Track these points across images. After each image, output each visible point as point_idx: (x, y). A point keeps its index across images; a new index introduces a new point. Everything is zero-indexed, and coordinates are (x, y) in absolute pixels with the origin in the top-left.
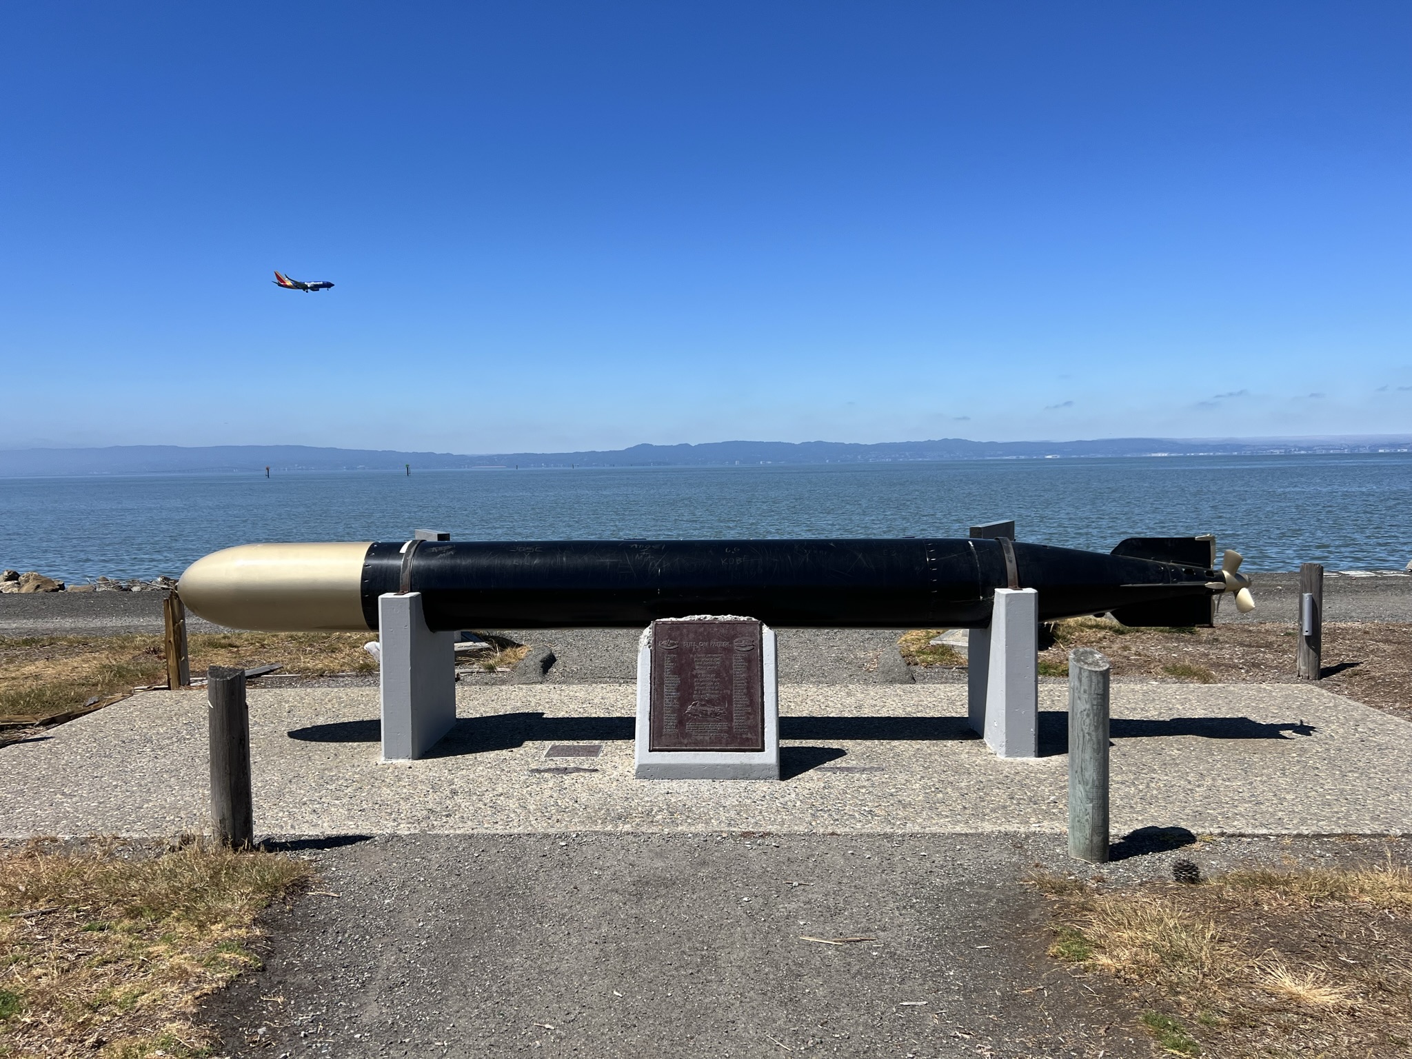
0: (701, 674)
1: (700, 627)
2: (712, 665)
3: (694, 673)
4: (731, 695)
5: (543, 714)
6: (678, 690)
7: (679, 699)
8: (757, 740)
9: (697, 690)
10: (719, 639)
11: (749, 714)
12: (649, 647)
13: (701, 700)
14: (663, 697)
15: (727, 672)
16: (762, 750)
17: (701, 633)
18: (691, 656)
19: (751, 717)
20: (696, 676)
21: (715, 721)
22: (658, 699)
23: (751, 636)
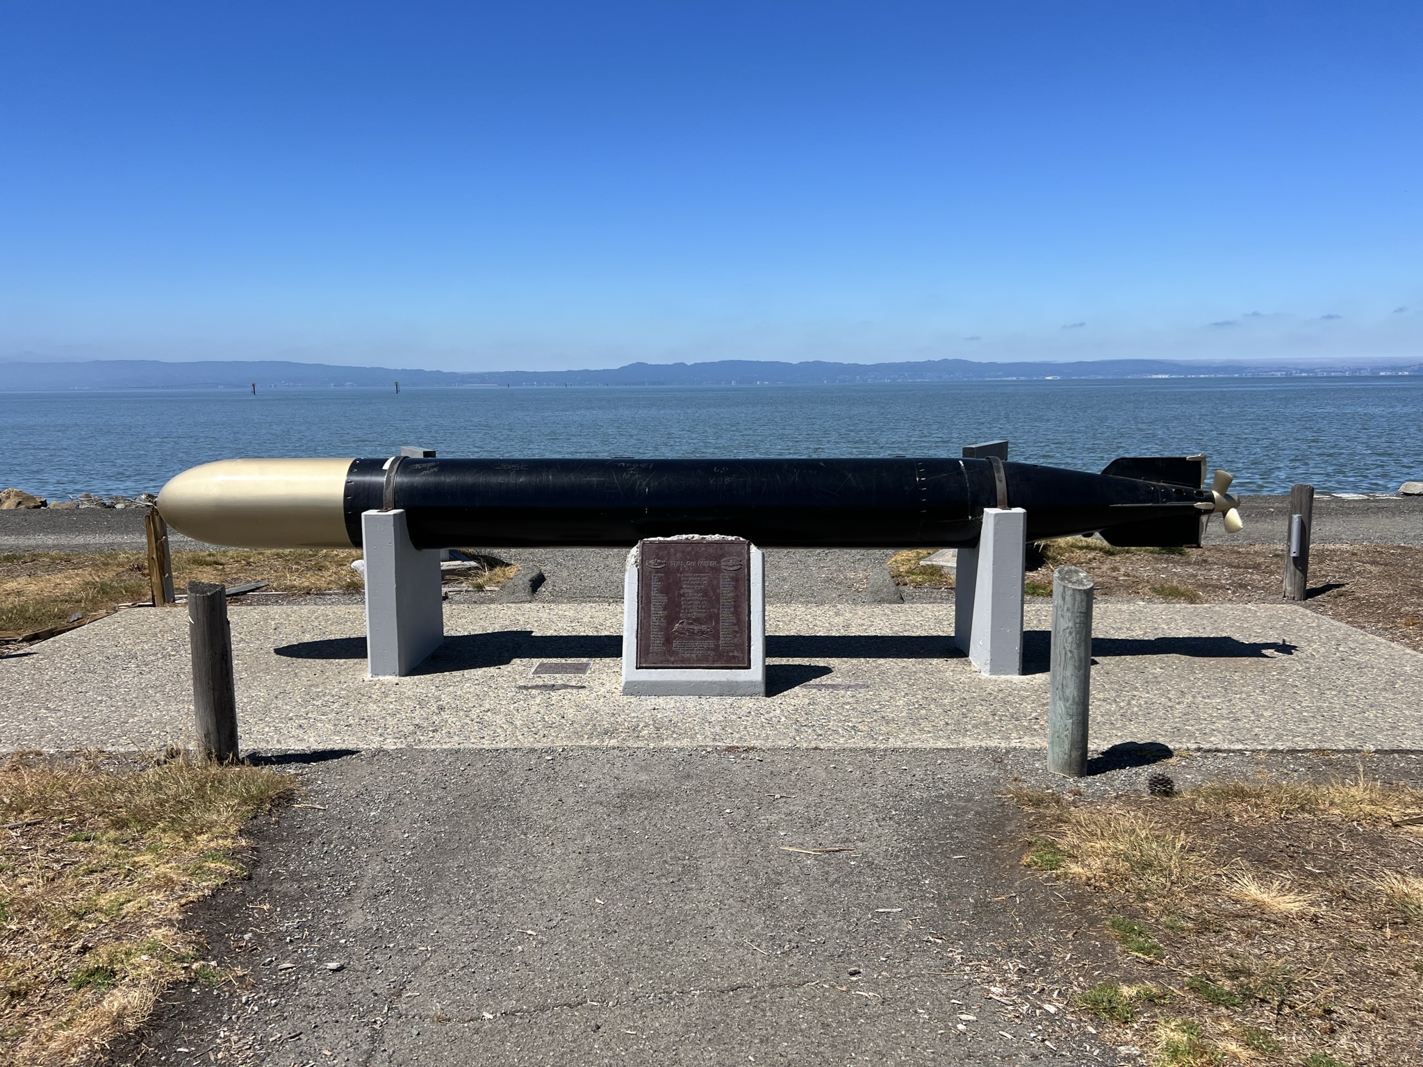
0: (688, 593)
1: (687, 547)
2: (699, 584)
3: (682, 592)
4: (718, 614)
5: (532, 632)
6: (665, 609)
7: (666, 617)
8: (743, 658)
9: (685, 609)
10: (707, 559)
11: (736, 632)
12: (637, 566)
13: (688, 619)
14: (650, 616)
15: (714, 591)
16: (749, 667)
17: (689, 553)
18: (679, 575)
19: (738, 635)
20: (683, 595)
21: (702, 639)
22: (645, 618)
23: (739, 556)
